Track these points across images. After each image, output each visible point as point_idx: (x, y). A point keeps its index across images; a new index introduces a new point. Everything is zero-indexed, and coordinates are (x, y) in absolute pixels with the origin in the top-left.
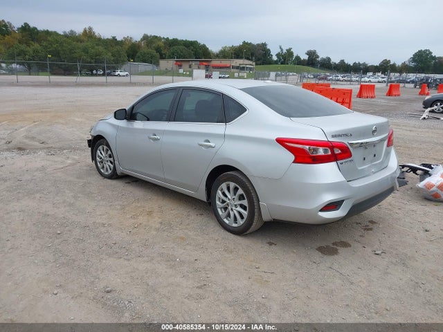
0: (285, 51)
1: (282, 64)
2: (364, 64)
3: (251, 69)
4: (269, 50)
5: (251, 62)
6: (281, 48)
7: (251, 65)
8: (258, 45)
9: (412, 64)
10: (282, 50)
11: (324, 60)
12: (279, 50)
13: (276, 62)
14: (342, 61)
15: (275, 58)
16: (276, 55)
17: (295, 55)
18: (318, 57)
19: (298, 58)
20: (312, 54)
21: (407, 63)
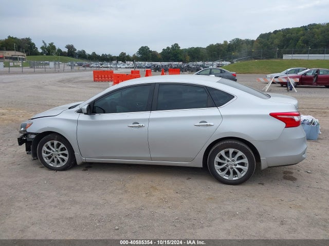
0: (48, 45)
1: (47, 55)
2: (109, 55)
3: (23, 59)
4: (33, 44)
5: (22, 54)
6: (44, 42)
7: (22, 56)
8: (23, 39)
9: (139, 56)
10: (45, 44)
11: (80, 52)
12: (43, 44)
13: (42, 54)
14: (94, 53)
15: (40, 51)
16: (41, 48)
17: (57, 48)
18: (76, 50)
19: (59, 50)
20: (70, 48)
21: (136, 55)
